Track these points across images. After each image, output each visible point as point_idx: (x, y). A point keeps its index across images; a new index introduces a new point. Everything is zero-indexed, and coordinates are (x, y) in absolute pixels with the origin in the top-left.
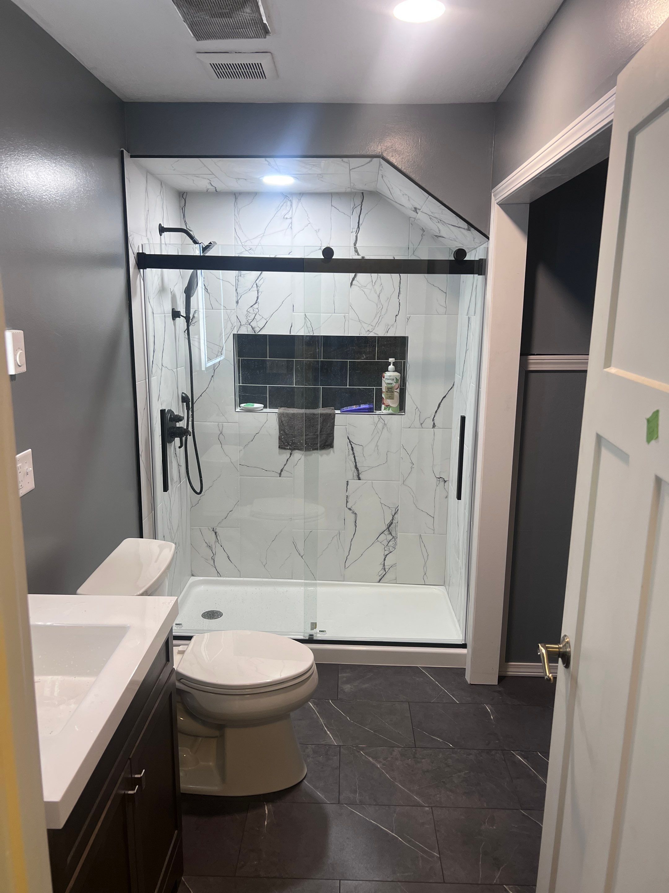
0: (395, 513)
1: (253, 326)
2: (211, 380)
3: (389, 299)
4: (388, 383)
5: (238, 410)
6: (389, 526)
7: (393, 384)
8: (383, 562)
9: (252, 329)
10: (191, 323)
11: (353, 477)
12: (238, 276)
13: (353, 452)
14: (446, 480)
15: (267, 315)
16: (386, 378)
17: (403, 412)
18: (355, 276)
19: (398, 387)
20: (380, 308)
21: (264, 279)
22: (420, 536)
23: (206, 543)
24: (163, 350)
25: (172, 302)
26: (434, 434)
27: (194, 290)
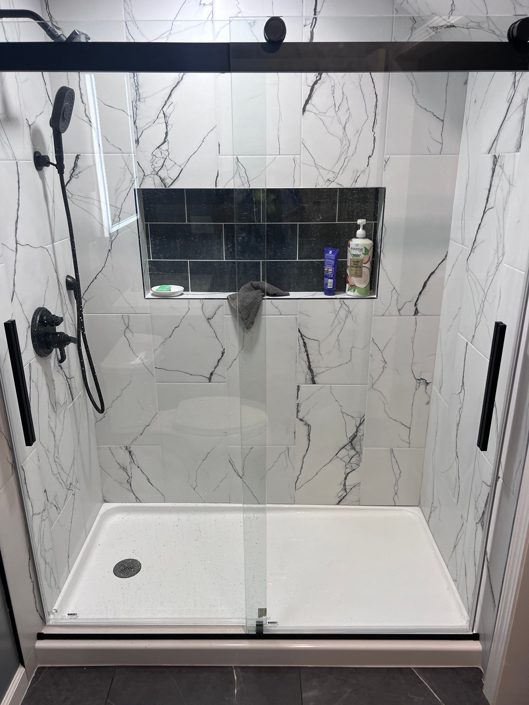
0: (360, 424)
1: (162, 177)
2: (108, 256)
3: (359, 132)
4: (355, 255)
5: (149, 295)
6: (352, 439)
7: (361, 257)
8: (344, 482)
9: (161, 181)
10: (73, 174)
11: (306, 379)
12: (136, 102)
13: (306, 349)
14: (428, 382)
15: (181, 161)
16: (353, 247)
17: (375, 295)
18: (310, 96)
19: (369, 260)
20: (346, 147)
21: (175, 105)
22: (391, 451)
23: (119, 464)
24: (17, 219)
25: (32, 141)
26: (416, 323)
27: (66, 121)
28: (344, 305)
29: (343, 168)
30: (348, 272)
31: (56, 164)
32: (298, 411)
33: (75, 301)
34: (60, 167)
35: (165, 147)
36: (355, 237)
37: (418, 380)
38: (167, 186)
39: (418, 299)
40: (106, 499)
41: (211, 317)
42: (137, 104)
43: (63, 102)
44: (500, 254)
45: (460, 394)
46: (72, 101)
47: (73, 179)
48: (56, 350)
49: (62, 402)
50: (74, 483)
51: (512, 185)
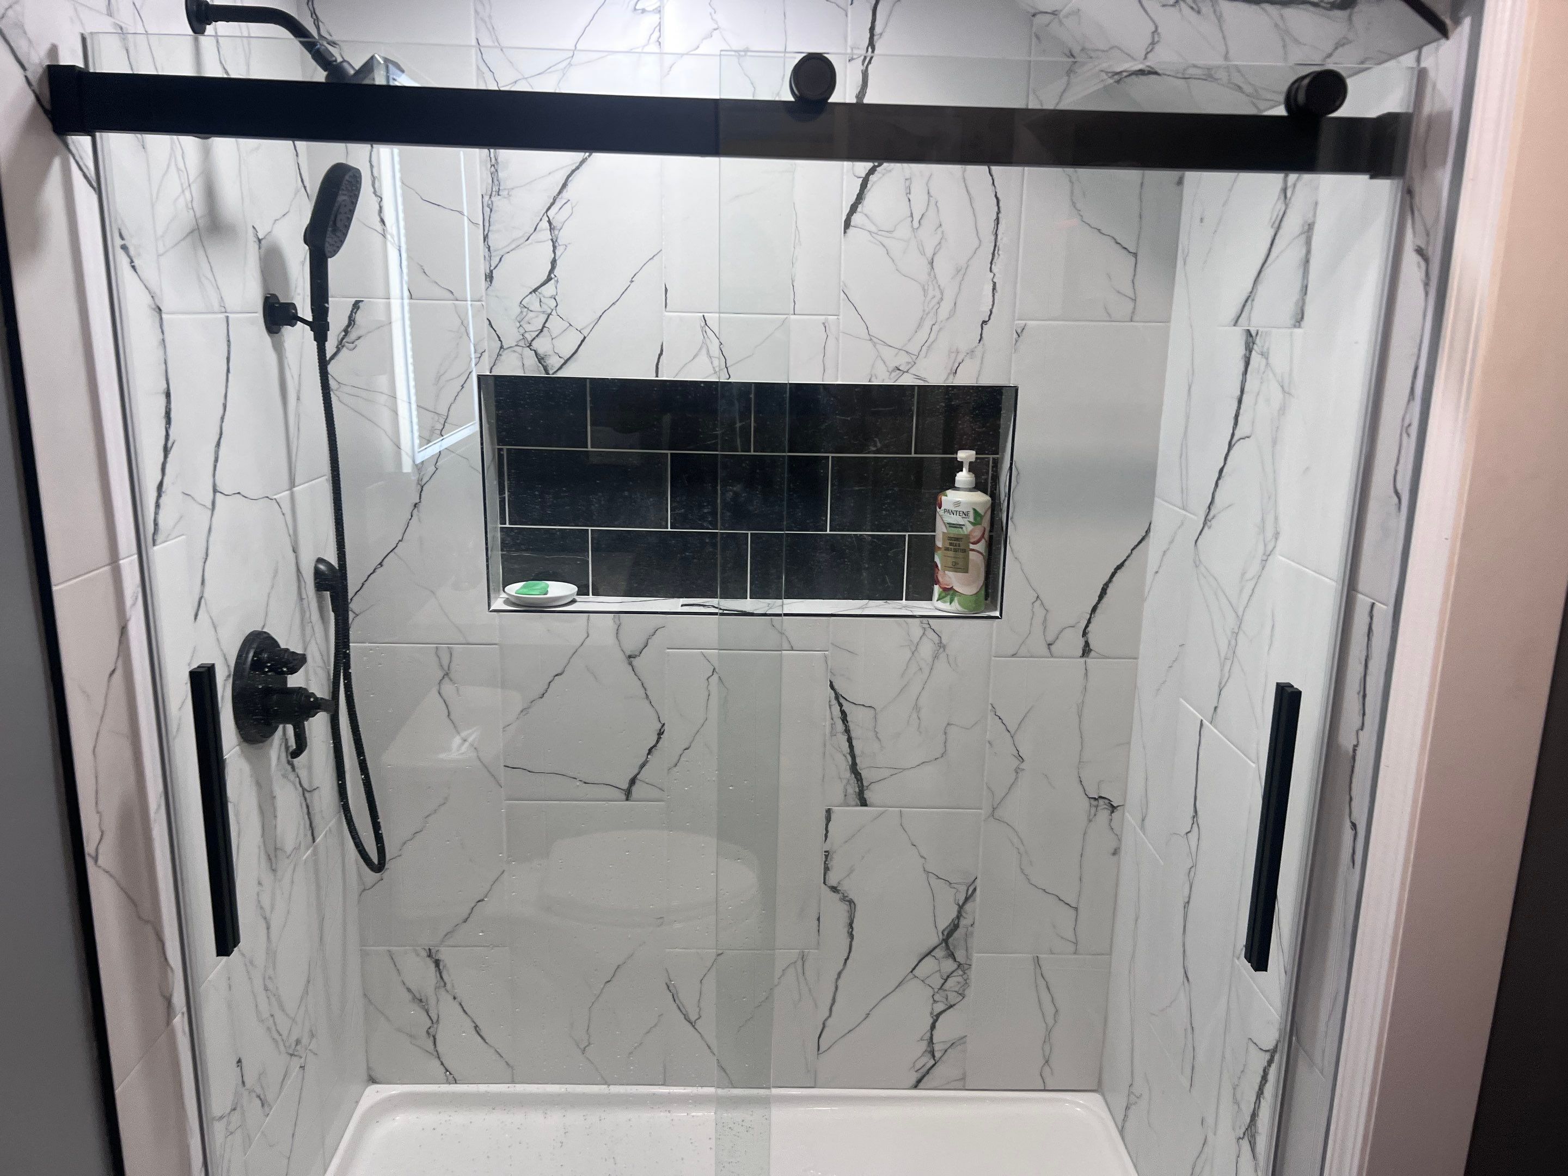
0: (967, 899)
1: (541, 351)
2: (412, 516)
3: (961, 272)
4: (954, 524)
5: (498, 604)
6: (948, 934)
7: (966, 528)
8: (929, 1034)
9: (536, 360)
10: (344, 341)
11: (845, 795)
12: (491, 196)
13: (846, 726)
14: (1115, 805)
15: (583, 319)
16: (947, 508)
17: (996, 610)
18: (860, 198)
19: (983, 536)
20: (935, 300)
21: (574, 205)
22: (1036, 961)
23: (409, 990)
24: (220, 439)
25: (262, 271)
26: (1086, 674)
27: (339, 234)
28: (930, 633)
29: (928, 346)
30: (937, 559)
31: (310, 319)
32: (827, 869)
33: (332, 615)
34: (320, 327)
35: (549, 289)
36: (951, 485)
37: (1092, 801)
38: (551, 372)
39: (1089, 622)
40: (375, 1075)
41: (637, 653)
42: (492, 202)
43: (335, 195)
44: (1270, 533)
45: (1189, 834)
46: (357, 193)
47: (344, 351)
48: (284, 730)
49: (289, 845)
50: (305, 1041)
51: (1288, 393)
